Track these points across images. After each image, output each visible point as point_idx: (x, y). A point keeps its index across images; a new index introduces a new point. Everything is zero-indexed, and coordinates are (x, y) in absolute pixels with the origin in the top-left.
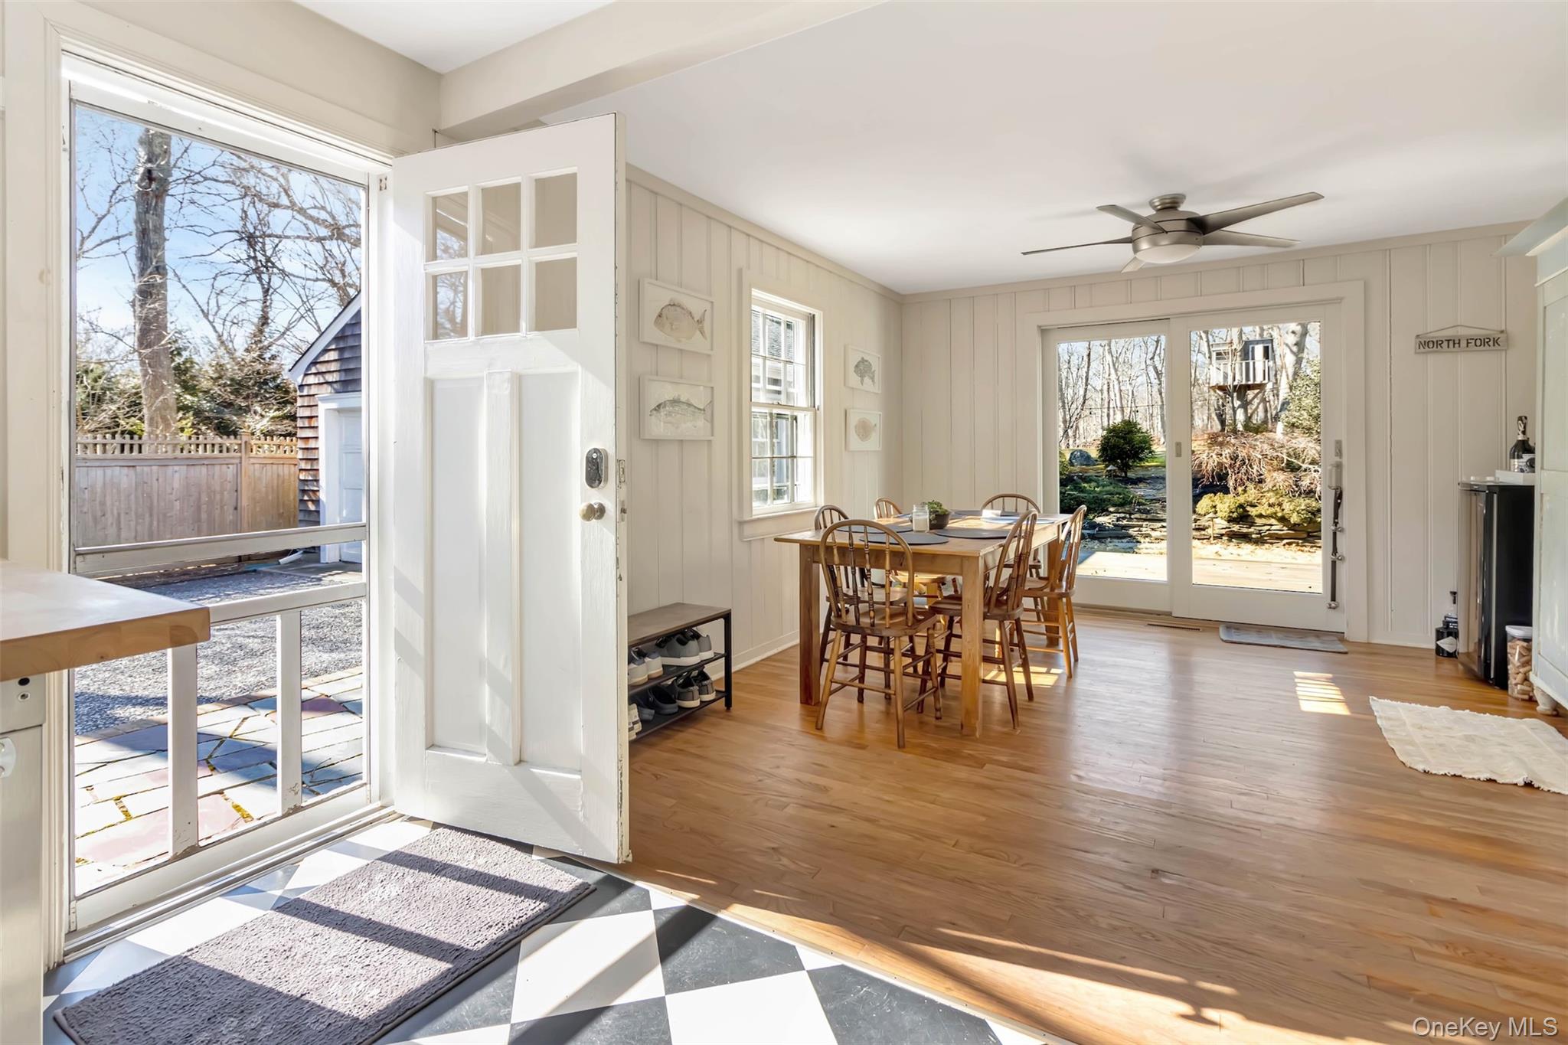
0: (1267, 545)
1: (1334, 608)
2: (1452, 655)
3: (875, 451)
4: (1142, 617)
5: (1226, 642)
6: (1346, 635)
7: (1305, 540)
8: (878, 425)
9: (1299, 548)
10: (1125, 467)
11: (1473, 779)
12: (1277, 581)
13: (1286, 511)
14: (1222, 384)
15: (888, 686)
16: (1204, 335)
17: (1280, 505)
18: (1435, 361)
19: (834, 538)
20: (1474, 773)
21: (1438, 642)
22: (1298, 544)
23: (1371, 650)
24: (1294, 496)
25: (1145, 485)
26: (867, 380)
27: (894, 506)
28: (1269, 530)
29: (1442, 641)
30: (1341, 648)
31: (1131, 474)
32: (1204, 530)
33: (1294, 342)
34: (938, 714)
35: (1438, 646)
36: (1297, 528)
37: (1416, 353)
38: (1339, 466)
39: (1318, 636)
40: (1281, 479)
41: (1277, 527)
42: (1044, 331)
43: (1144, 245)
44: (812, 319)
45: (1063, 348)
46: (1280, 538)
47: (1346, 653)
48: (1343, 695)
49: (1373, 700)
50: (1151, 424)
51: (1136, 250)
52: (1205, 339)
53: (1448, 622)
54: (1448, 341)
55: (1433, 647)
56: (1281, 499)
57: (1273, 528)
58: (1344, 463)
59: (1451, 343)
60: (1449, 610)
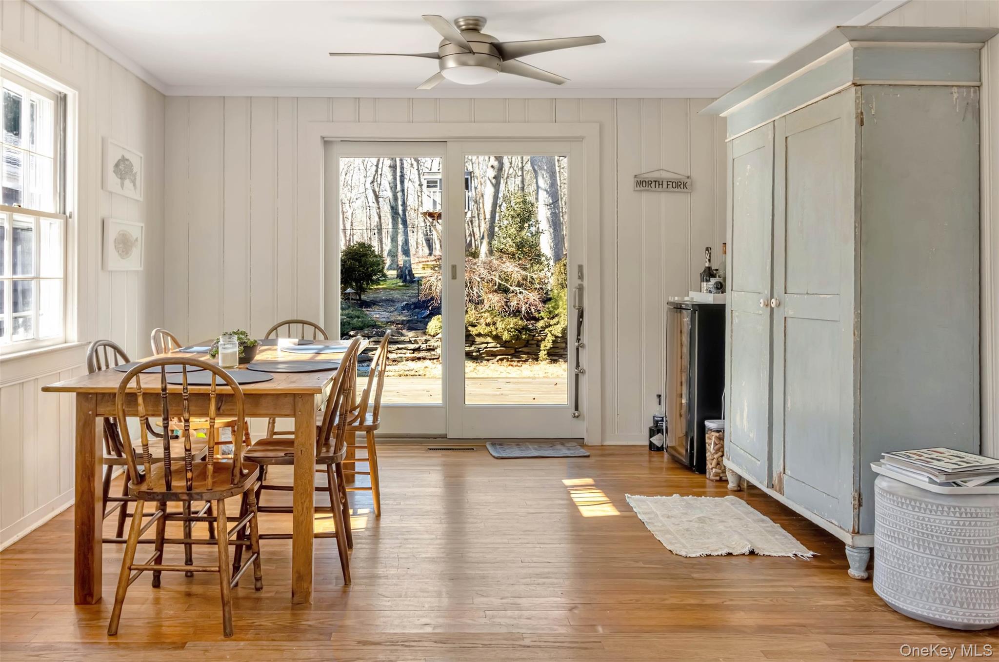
0: (485, 362)
1: (578, 417)
2: (660, 449)
3: (135, 271)
4: (421, 443)
5: (497, 458)
6: (585, 441)
7: (513, 355)
8: (139, 239)
9: (509, 363)
10: (360, 290)
11: (718, 555)
12: (507, 395)
13: (499, 330)
14: (431, 211)
15: (189, 561)
16: (415, 164)
17: (494, 324)
18: (648, 198)
19: (138, 382)
20: (716, 550)
21: (651, 439)
22: (508, 361)
23: (604, 451)
24: (505, 316)
25: (377, 307)
26: (127, 182)
27: (173, 339)
28: (486, 348)
29: (653, 438)
30: (583, 452)
31: (363, 297)
32: (433, 350)
33: (493, 176)
34: (259, 585)
35: (651, 443)
36: (507, 345)
37: (634, 191)
38: (581, 289)
39: (562, 444)
40: (495, 300)
41: (492, 344)
42: (327, 143)
43: (451, 63)
44: (62, 100)
45: (343, 162)
46: (494, 355)
47: (588, 456)
48: (607, 496)
49: (628, 497)
50: (382, 247)
51: (442, 67)
52: (416, 167)
53: (657, 421)
54: (655, 181)
55: (647, 443)
56: (495, 318)
57: (490, 345)
58: (584, 285)
59: (657, 183)
60: (658, 411)
